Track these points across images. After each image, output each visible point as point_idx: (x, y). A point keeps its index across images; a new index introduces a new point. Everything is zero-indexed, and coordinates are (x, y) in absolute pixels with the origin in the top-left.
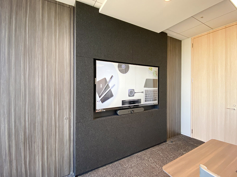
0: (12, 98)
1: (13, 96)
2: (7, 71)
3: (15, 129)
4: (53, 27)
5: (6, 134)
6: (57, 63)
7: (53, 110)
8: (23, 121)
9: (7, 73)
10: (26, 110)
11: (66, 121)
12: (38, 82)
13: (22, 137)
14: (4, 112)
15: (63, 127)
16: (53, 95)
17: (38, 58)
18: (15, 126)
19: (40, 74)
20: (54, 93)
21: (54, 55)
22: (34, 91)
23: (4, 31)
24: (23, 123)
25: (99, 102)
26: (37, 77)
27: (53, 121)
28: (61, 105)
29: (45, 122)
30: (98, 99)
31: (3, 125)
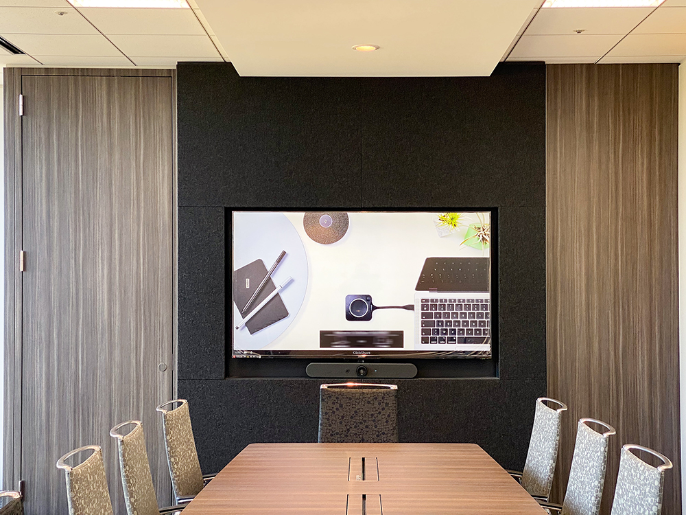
0: (54, 309)
1: (55, 304)
2: (46, 252)
3: (58, 375)
4: (132, 139)
5: (44, 385)
6: (141, 224)
7: (133, 343)
8: (73, 361)
9: (46, 255)
10: (78, 337)
11: (163, 375)
12: (101, 273)
13: (70, 397)
14: (40, 338)
15: (155, 388)
16: (132, 306)
17: (102, 217)
18: (59, 370)
19: (105, 254)
20: (134, 302)
21: (135, 206)
22: (94, 295)
23: (38, 166)
24: (73, 366)
25: (242, 329)
26: (100, 261)
27: (132, 370)
28: (150, 330)
29: (116, 371)
30: (238, 320)
31: (38, 366)
